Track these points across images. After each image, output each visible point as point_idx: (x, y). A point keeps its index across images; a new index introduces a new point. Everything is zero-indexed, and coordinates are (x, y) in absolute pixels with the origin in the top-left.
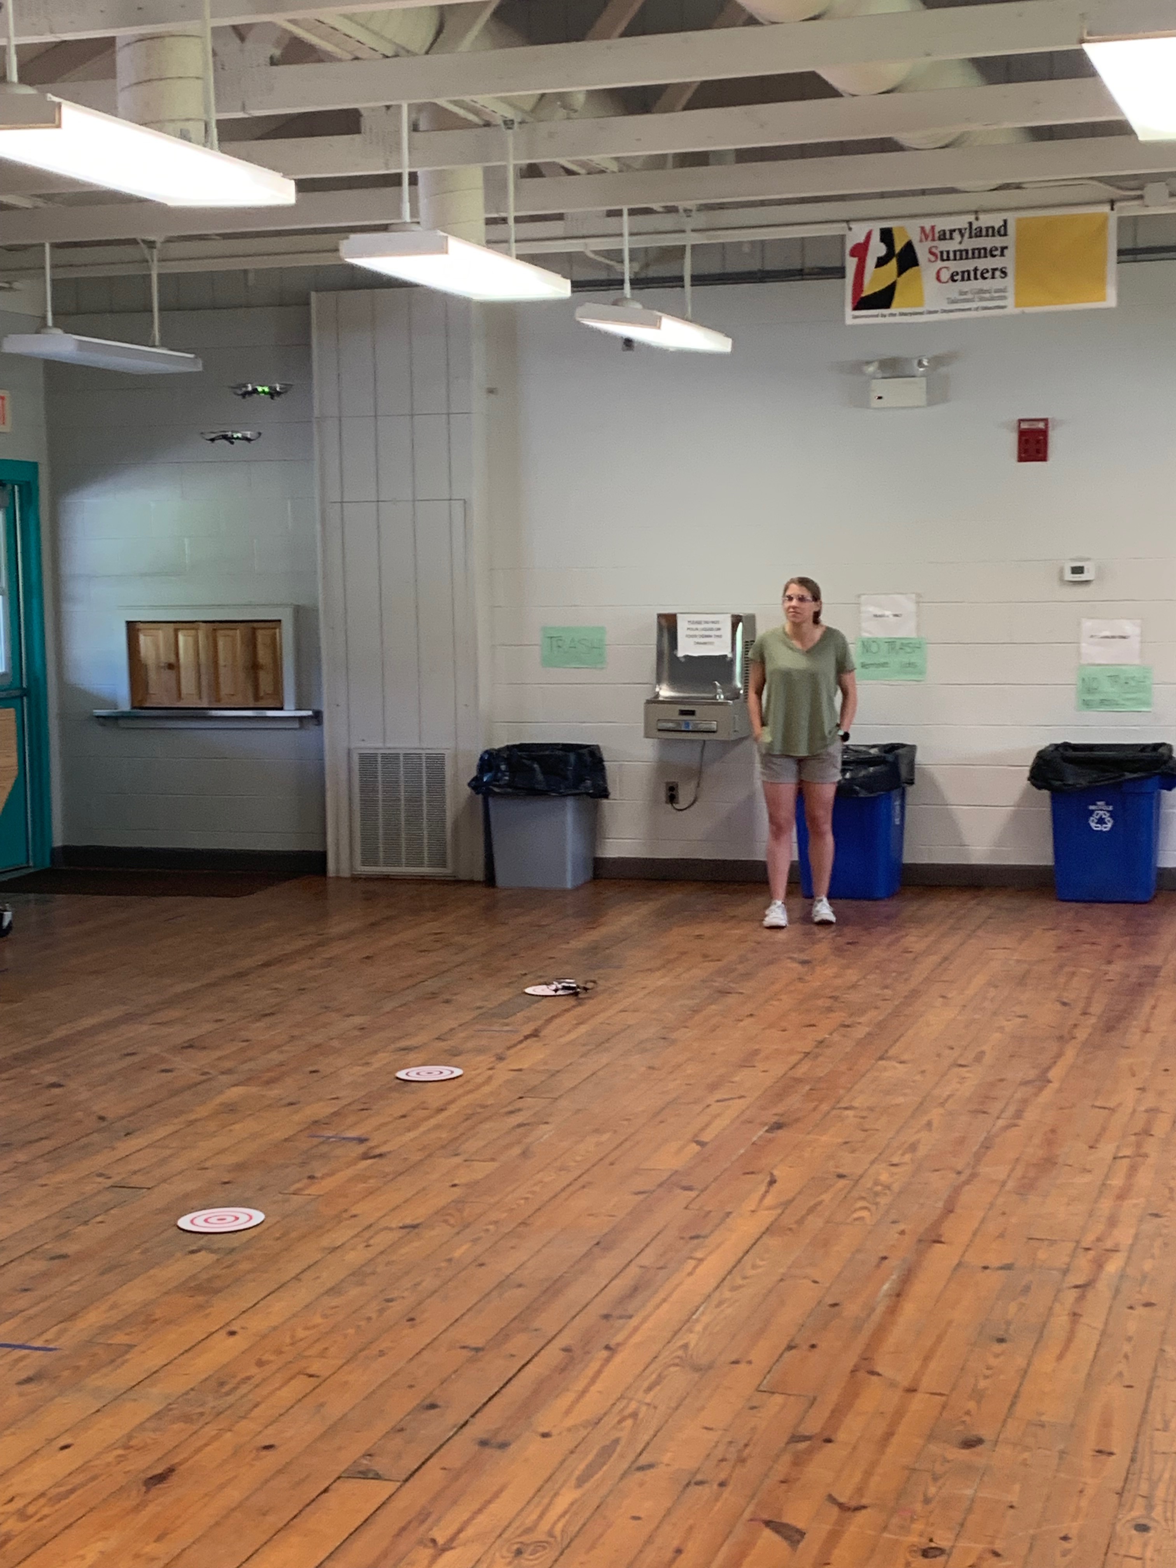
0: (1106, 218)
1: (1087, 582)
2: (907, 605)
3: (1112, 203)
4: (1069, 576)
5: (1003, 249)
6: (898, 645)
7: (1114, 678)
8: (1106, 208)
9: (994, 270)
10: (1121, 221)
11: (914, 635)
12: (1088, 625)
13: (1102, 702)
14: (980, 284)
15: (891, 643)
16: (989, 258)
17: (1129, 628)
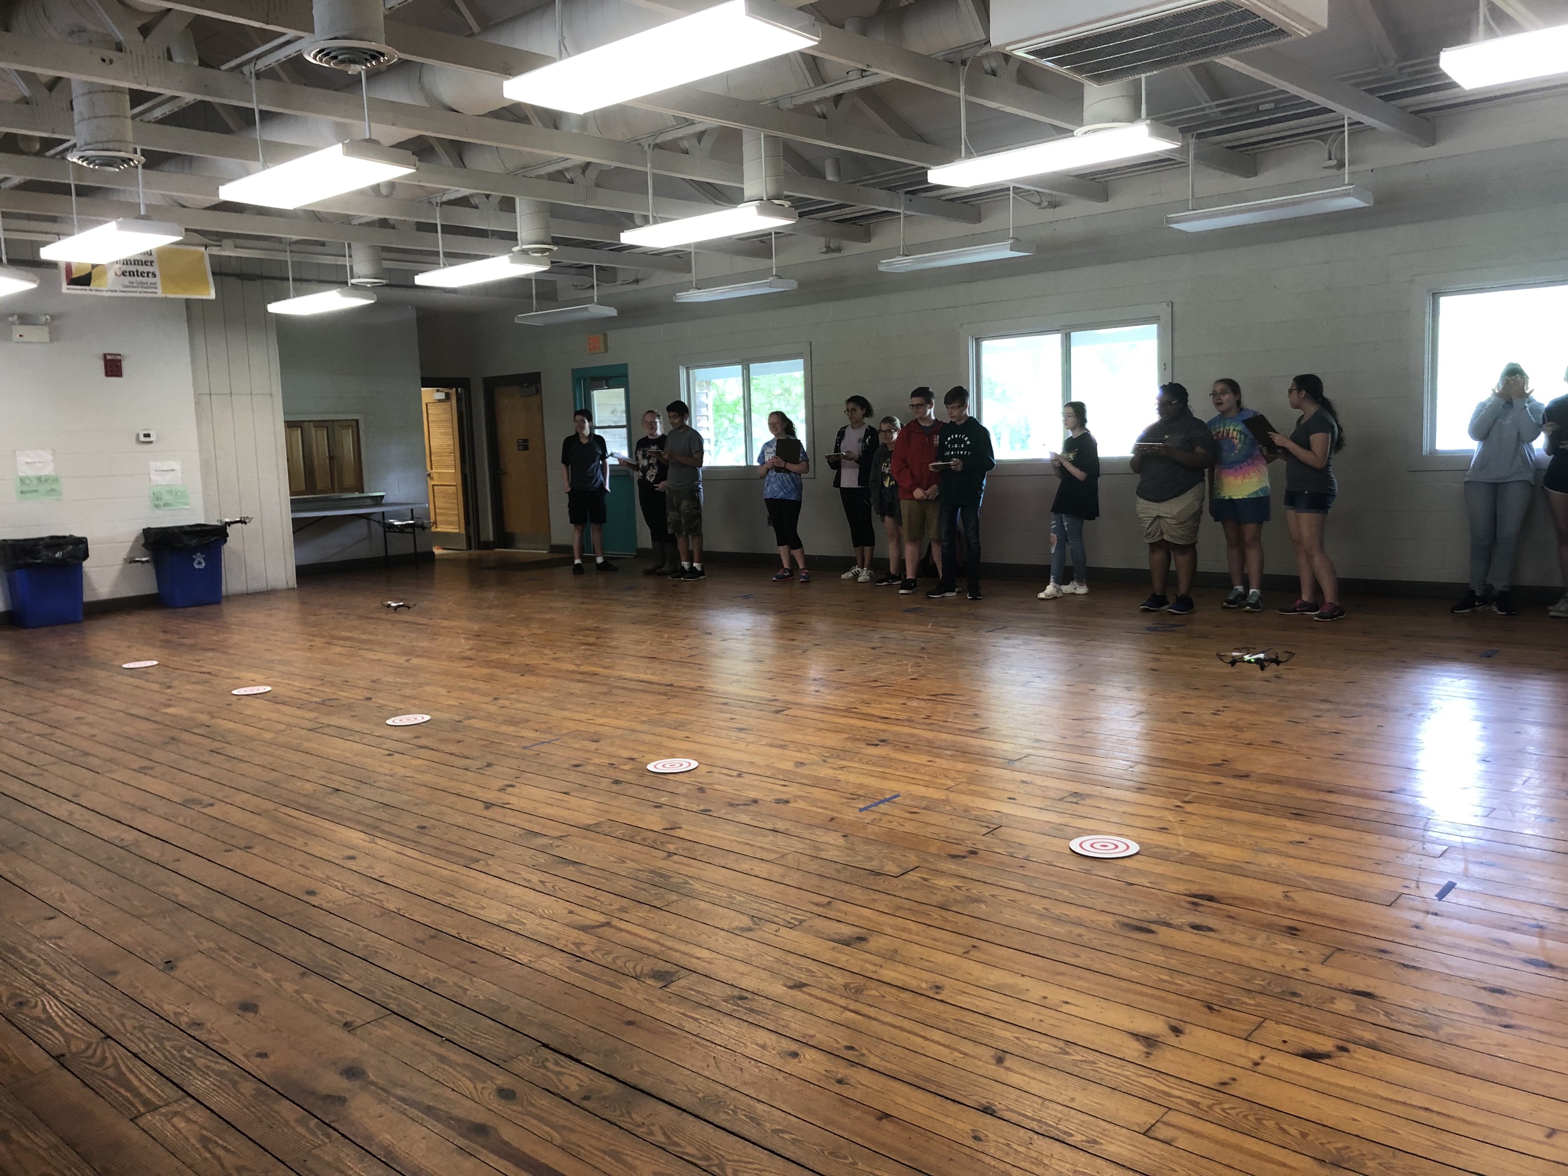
0: (203, 255)
1: (151, 442)
2: (47, 456)
3: (206, 247)
4: (142, 439)
5: (152, 262)
6: (43, 479)
7: (170, 492)
8: (203, 249)
9: (148, 273)
10: (210, 256)
11: (53, 473)
12: (155, 465)
13: (165, 505)
14: (140, 279)
15: (39, 479)
16: (144, 266)
17: (176, 465)
